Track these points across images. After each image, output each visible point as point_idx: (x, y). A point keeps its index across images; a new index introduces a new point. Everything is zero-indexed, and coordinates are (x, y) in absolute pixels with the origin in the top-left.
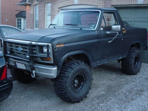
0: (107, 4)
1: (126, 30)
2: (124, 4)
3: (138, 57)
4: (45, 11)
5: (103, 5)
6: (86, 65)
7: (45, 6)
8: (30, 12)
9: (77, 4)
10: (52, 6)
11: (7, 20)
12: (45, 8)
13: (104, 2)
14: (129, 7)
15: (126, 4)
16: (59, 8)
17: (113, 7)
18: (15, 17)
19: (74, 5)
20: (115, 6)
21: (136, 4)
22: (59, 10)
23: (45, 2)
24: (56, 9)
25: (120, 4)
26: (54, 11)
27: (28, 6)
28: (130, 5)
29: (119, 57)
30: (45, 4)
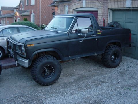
0: (105, 7)
1: (101, 32)
2: (116, 7)
3: (117, 53)
4: (64, 12)
5: (102, 7)
6: (54, 59)
7: (64, 8)
8: (57, 12)
9: (84, 6)
10: (69, 8)
11: (45, 17)
12: (64, 9)
13: (102, 5)
14: (121, 9)
15: (118, 7)
16: (73, 10)
17: (109, 9)
18: (52, 14)
19: (83, 7)
20: (110, 9)
21: (125, 7)
22: (73, 11)
23: (64, 4)
24: (71, 11)
25: (114, 7)
26: (70, 12)
27: (56, 7)
28: (121, 8)
29: (94, 54)
30: (64, 7)
